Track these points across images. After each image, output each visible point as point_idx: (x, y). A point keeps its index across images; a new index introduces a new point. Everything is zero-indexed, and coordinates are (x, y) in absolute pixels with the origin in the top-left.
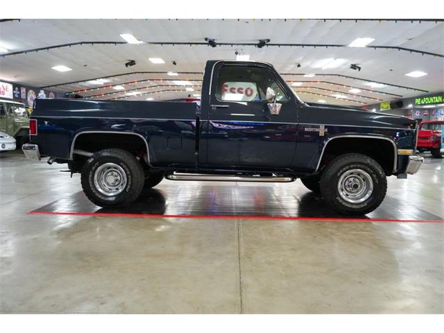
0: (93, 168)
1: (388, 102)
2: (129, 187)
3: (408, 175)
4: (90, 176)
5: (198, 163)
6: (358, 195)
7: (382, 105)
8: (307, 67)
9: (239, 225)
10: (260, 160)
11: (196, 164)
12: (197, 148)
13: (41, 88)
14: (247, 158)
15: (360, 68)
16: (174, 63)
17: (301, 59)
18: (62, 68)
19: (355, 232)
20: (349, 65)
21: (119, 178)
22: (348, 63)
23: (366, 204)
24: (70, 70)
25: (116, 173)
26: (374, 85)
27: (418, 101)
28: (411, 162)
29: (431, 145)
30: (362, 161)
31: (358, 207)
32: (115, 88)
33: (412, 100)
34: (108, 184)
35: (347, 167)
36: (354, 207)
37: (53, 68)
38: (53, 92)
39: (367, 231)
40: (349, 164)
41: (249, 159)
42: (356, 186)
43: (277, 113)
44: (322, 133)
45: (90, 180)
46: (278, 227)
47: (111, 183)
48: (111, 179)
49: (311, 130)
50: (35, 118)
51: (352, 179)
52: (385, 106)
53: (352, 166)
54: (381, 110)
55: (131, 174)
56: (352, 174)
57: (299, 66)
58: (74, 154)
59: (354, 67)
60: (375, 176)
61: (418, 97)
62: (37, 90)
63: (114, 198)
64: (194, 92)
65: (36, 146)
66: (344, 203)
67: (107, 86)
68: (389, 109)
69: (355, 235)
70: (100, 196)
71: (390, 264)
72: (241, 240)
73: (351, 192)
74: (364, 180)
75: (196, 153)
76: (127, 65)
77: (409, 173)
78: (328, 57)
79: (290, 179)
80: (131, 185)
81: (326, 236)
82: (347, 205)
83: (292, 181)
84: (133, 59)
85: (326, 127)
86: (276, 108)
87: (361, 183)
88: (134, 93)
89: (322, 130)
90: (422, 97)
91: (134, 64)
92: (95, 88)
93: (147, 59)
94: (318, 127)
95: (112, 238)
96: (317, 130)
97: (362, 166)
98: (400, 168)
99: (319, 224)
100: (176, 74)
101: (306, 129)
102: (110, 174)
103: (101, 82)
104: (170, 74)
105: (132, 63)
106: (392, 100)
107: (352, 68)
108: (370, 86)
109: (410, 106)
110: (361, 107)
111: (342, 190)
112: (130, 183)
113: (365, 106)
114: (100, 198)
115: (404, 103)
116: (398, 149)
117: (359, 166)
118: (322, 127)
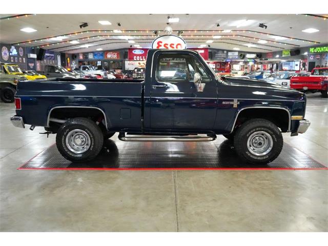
0: (65, 133)
1: (288, 50)
2: (92, 147)
4: (63, 139)
5: (143, 126)
6: (262, 149)
7: (284, 52)
8: (225, 26)
9: (175, 176)
10: (189, 125)
11: (142, 128)
12: (142, 115)
13: (12, 45)
14: (179, 123)
15: (266, 27)
16: (119, 25)
17: (219, 20)
18: (28, 30)
19: (258, 181)
20: (258, 24)
21: (84, 139)
22: (256, 23)
23: (267, 157)
24: (36, 31)
25: (82, 136)
26: (277, 38)
27: (312, 50)
28: (301, 124)
29: (321, 88)
30: (265, 125)
31: (262, 158)
32: (71, 42)
33: (307, 49)
34: (76, 144)
35: (254, 130)
36: (259, 158)
37: (22, 30)
38: (22, 47)
39: (268, 180)
40: (256, 128)
41: (181, 124)
42: (260, 144)
43: (202, 91)
44: (235, 106)
45: (63, 142)
46: (203, 178)
47: (78, 144)
48: (79, 141)
49: (227, 103)
50: (20, 97)
51: (257, 138)
52: (286, 53)
54: (283, 56)
55: (94, 137)
56: (257, 134)
57: (218, 25)
58: (51, 122)
59: (262, 25)
60: (274, 136)
61: (312, 47)
62: (9, 46)
63: (81, 155)
64: (135, 44)
65: (21, 118)
66: (251, 156)
67: (65, 41)
68: (289, 55)
69: (259, 184)
70: (71, 154)
71: (283, 212)
72: (177, 191)
73: (256, 147)
74: (266, 138)
75: (142, 120)
76: (81, 26)
77: (300, 133)
78: (241, 19)
79: (212, 139)
80: (94, 146)
81: (238, 186)
82: (254, 157)
83: (214, 139)
84: (85, 22)
85: (238, 101)
87: (264, 140)
88: (87, 46)
89: (235, 103)
90: (315, 47)
91: (87, 26)
92: (55, 43)
93: (97, 21)
94: (233, 101)
95: (83, 193)
96: (232, 103)
97: (265, 129)
98: (293, 129)
99: (234, 174)
100: (121, 32)
101: (224, 103)
102: (77, 137)
103: (60, 39)
104: (116, 31)
105: (85, 25)
106: (292, 48)
107: (260, 26)
108: (274, 39)
109: (306, 53)
110: (268, 53)
111: (250, 146)
112: (93, 144)
113: (271, 53)
114: (71, 156)
115: (301, 51)
116: (291, 116)
117: (262, 129)
118: (236, 100)
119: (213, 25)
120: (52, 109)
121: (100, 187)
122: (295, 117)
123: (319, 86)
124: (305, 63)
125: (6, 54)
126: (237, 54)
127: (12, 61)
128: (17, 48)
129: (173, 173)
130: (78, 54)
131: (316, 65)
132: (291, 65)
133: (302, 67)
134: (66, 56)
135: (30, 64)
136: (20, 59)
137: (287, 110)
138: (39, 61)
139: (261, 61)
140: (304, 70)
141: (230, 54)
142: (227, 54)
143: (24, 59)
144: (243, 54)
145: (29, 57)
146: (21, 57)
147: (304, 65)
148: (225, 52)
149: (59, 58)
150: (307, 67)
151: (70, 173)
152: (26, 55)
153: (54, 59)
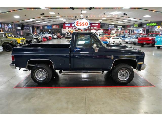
0: (35, 71)
1: (137, 24)
2: (47, 77)
3: (141, 70)
4: (34, 74)
5: (71, 68)
6: (124, 77)
7: (135, 25)
8: (108, 14)
9: (85, 91)
10: (91, 66)
13: (9, 23)
14: (86, 66)
15: (127, 14)
16: (59, 14)
17: (105, 12)
18: (17, 17)
19: (123, 93)
21: (44, 74)
22: (122, 13)
23: (127, 81)
24: (20, 17)
25: (42, 72)
26: (132, 19)
27: (148, 24)
28: (142, 66)
31: (125, 82)
33: (146, 24)
34: (40, 76)
35: (121, 69)
36: (123, 82)
37: (14, 17)
38: (14, 24)
39: (127, 93)
40: (122, 68)
41: (88, 66)
42: (124, 75)
43: (97, 52)
44: (112, 58)
45: (34, 75)
46: (98, 92)
47: (41, 76)
48: (41, 75)
49: (109, 57)
50: (14, 55)
51: (122, 72)
52: (136, 26)
53: (122, 69)
54: (135, 27)
55: (48, 73)
57: (105, 14)
58: (28, 66)
59: (125, 14)
60: (130, 72)
61: (148, 23)
62: (8, 24)
63: (42, 81)
66: (120, 81)
67: (33, 21)
68: (137, 27)
69: (123, 95)
70: (38, 80)
72: (86, 99)
73: (122, 76)
74: (126, 72)
75: (70, 64)
76: (41, 15)
77: (142, 70)
78: (115, 11)
80: (48, 77)
81: (114, 96)
82: (121, 81)
83: (103, 73)
85: (114, 56)
86: (97, 50)
87: (125, 73)
88: (44, 23)
89: (112, 57)
90: (149, 23)
91: (44, 14)
93: (49, 13)
94: (111, 56)
96: (111, 57)
97: (126, 69)
98: (139, 68)
99: (112, 90)
100: (60, 17)
101: (107, 57)
102: (40, 72)
103: (31, 20)
104: (57, 17)
105: (43, 14)
108: (130, 20)
109: (145, 26)
110: (127, 25)
111: (119, 76)
112: (48, 76)
113: (129, 25)
114: (38, 81)
115: (143, 25)
116: (138, 62)
117: (125, 68)
118: (112, 56)
119: (102, 14)
120: (29, 61)
121: (52, 97)
122: (139, 63)
123: (151, 42)
124: (145, 30)
125: (6, 28)
126: (113, 26)
127: (9, 31)
128: (12, 25)
129: (84, 89)
130: (40, 26)
131: (150, 31)
132: (138, 31)
133: (143, 32)
134: (34, 27)
135: (18, 32)
136: (13, 30)
137: (136, 60)
138: (22, 30)
139: (125, 29)
140: (144, 33)
141: (110, 26)
142: (109, 26)
143: (15, 30)
144: (116, 26)
145: (17, 29)
146: (13, 29)
147: (144, 31)
148: (108, 25)
149: (31, 28)
150: (145, 32)
151: (37, 90)
152: (16, 28)
153: (29, 29)
